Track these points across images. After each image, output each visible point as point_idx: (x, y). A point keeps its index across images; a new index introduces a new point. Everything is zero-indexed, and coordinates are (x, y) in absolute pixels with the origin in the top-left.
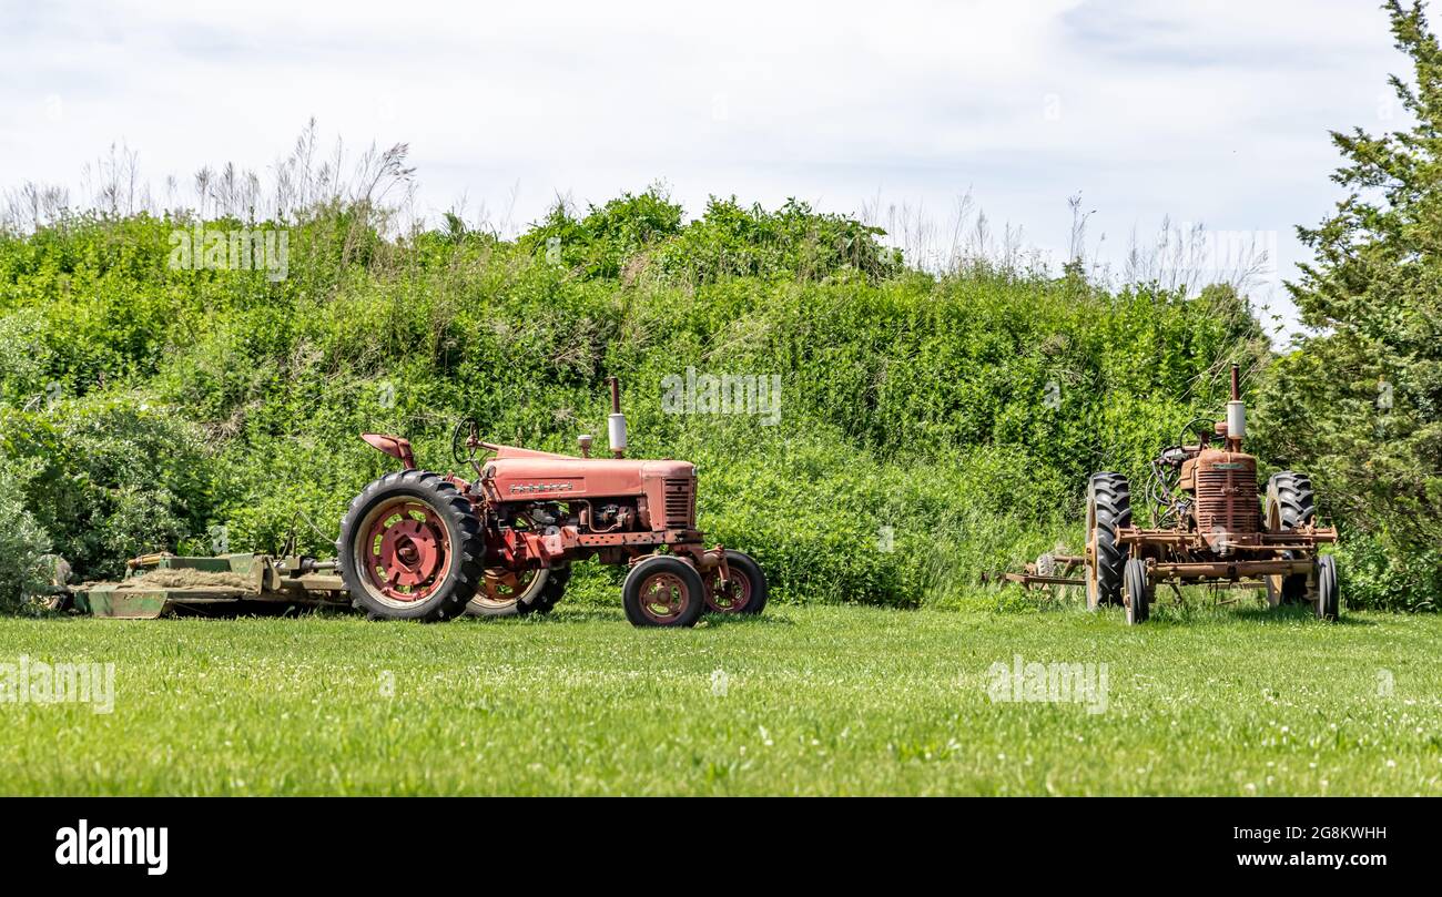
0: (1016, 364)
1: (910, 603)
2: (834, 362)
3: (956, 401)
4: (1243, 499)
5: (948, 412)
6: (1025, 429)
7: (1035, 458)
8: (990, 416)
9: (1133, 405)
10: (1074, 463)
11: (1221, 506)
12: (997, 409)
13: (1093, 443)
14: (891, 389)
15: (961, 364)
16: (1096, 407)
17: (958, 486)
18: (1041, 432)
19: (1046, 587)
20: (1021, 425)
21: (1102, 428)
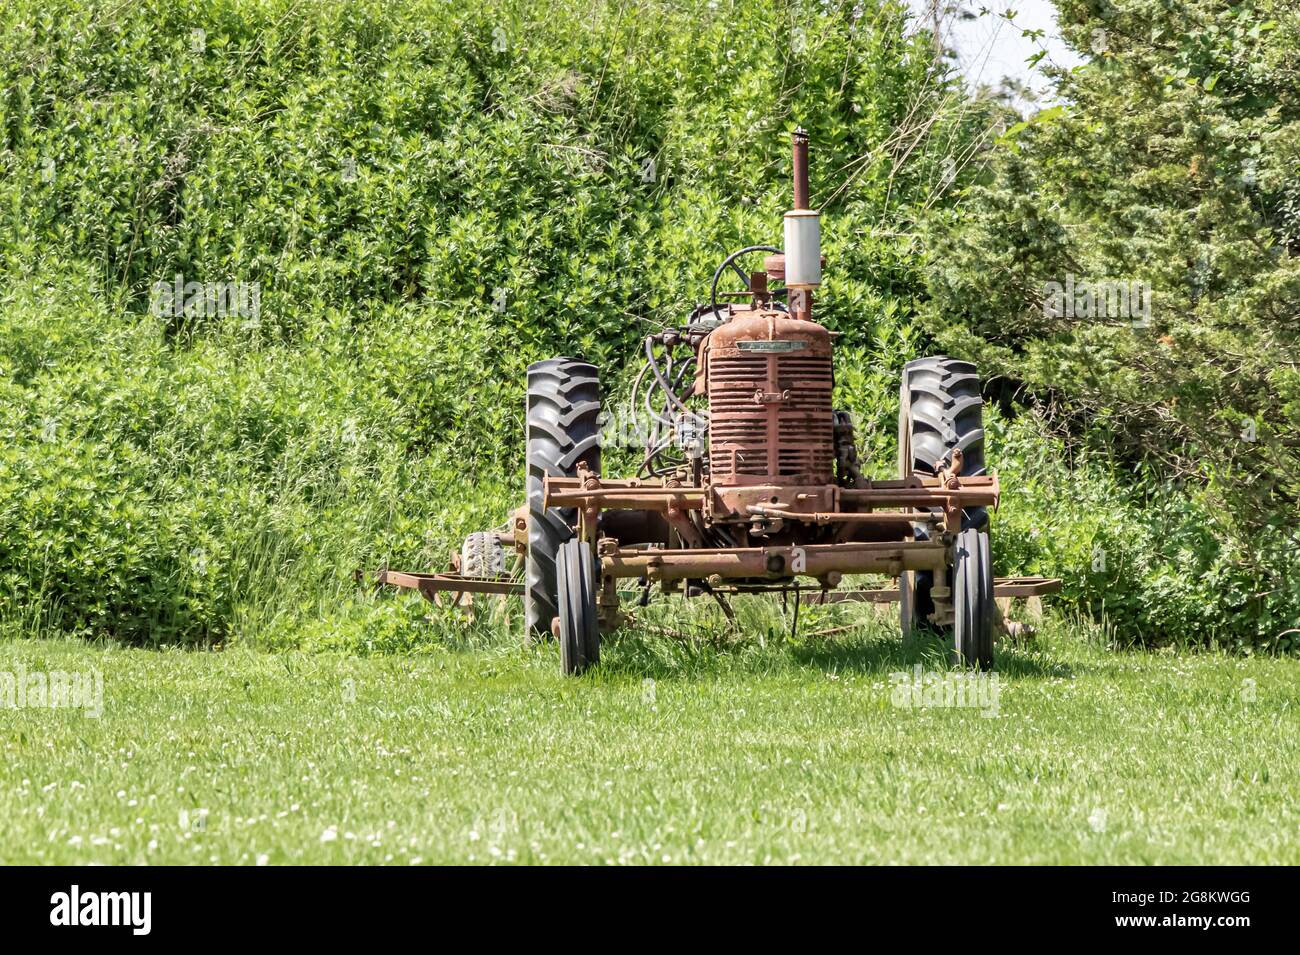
0: (475, 134)
1: (208, 634)
2: (98, 131)
3: (353, 212)
4: (801, 415)
5: (334, 234)
6: (488, 270)
7: (505, 330)
8: (419, 241)
9: (722, 218)
10: (587, 342)
11: (754, 430)
12: (433, 228)
13: (631, 299)
14: (215, 187)
15: (366, 133)
16: (643, 224)
17: (335, 390)
18: (521, 275)
19: (467, 599)
20: (480, 260)
21: (656, 267)
